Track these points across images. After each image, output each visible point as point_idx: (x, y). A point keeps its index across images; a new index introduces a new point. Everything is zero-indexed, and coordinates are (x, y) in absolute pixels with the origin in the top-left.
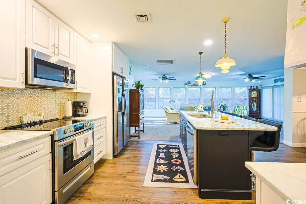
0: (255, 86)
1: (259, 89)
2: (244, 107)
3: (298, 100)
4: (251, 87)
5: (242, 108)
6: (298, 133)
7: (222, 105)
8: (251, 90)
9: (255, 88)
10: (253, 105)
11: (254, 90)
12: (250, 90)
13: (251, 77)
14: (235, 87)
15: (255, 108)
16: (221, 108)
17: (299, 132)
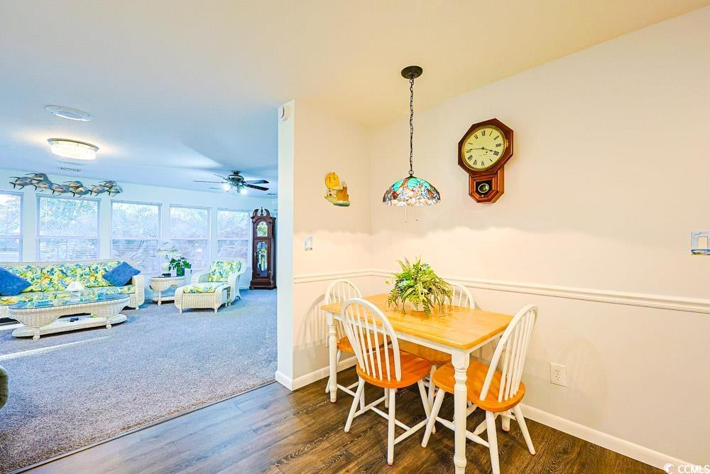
0: (264, 211)
1: (271, 218)
2: (234, 264)
3: (306, 244)
4: (257, 211)
5: (229, 266)
6: (306, 345)
7: (173, 261)
8: (256, 219)
9: (265, 214)
10: (260, 255)
11: (262, 218)
12: (254, 220)
13: (239, 180)
14: (219, 209)
15: (263, 264)
16: (170, 268)
17: (309, 340)
